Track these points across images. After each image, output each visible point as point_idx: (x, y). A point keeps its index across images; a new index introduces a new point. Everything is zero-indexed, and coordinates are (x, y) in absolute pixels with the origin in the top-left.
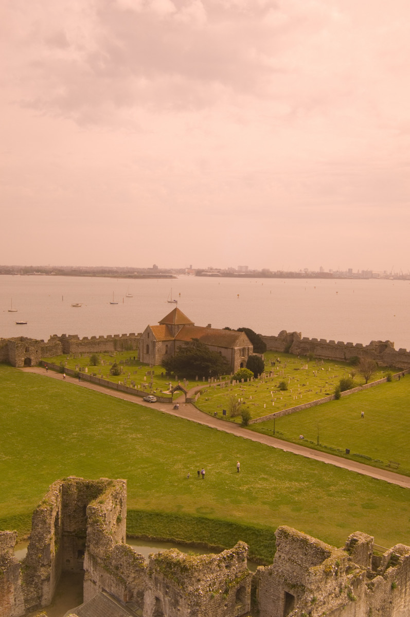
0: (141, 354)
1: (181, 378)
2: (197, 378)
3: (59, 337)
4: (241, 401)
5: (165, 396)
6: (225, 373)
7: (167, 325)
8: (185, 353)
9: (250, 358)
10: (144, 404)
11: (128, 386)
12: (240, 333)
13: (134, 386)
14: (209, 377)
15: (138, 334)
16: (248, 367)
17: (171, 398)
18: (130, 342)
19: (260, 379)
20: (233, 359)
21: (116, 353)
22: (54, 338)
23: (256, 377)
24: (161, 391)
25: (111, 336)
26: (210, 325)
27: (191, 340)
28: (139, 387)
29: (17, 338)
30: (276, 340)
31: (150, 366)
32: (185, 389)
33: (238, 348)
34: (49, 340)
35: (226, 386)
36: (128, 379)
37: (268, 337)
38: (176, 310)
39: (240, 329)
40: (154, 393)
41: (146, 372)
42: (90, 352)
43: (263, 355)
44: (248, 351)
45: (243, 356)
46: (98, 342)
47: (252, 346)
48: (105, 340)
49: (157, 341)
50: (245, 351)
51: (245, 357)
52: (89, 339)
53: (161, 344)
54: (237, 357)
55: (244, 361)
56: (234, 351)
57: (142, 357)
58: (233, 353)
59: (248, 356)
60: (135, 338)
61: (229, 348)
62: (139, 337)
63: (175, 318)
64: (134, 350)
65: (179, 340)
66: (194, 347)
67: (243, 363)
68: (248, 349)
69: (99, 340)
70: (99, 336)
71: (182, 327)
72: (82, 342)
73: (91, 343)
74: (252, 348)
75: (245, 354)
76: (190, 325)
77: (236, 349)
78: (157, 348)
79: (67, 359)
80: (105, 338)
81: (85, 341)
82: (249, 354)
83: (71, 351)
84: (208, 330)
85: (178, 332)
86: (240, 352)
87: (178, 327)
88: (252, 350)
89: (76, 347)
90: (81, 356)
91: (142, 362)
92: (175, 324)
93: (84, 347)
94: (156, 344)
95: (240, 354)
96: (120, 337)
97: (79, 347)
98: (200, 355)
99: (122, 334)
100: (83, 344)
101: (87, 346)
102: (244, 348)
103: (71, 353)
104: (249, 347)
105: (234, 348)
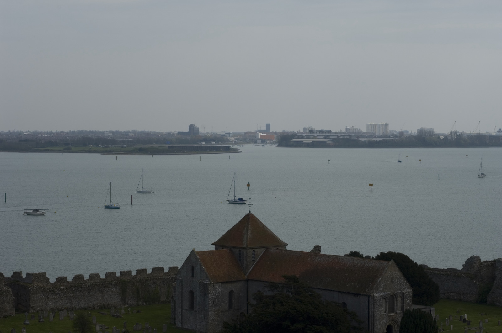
0: (179, 311)
7: (230, 248)
8: (271, 307)
9: (407, 315)
12: (385, 263)
15: (170, 269)
18: (153, 286)
20: (371, 318)
21: (126, 309)
26: (317, 248)
27: (283, 279)
30: (459, 276)
33: (382, 294)
37: (441, 270)
38: (249, 218)
39: (382, 254)
42: (72, 308)
43: (432, 309)
44: (402, 299)
45: (393, 311)
46: (89, 286)
47: (410, 290)
48: (101, 282)
49: (211, 283)
50: (396, 300)
51: (396, 313)
52: (69, 282)
53: (220, 289)
54: (379, 314)
55: (394, 321)
56: (374, 300)
57: (180, 317)
58: (371, 305)
59: (401, 310)
60: (164, 278)
61: (363, 295)
62: (171, 276)
63: (247, 235)
64: (162, 302)
65: (256, 281)
66: (290, 294)
67: (393, 326)
68: (402, 296)
69: (90, 283)
70: (90, 275)
71: (263, 253)
72: (55, 288)
73: (73, 289)
74: (411, 295)
75: (395, 307)
76: (279, 248)
77: (376, 297)
78: (212, 297)
79: (25, 324)
80: (103, 279)
81: (61, 285)
82: (404, 307)
83: (33, 307)
84: (317, 257)
85: (255, 263)
86: (385, 304)
87: (254, 254)
88: (410, 299)
89: (42, 299)
90: (54, 317)
91: (181, 327)
92: (248, 247)
93: (60, 298)
94: (210, 289)
95: (385, 306)
96: (132, 275)
97: (48, 298)
98: (302, 310)
99: (137, 270)
100: (56, 292)
101: (65, 295)
102: (394, 294)
103: (31, 311)
104: (404, 292)
105: (372, 295)
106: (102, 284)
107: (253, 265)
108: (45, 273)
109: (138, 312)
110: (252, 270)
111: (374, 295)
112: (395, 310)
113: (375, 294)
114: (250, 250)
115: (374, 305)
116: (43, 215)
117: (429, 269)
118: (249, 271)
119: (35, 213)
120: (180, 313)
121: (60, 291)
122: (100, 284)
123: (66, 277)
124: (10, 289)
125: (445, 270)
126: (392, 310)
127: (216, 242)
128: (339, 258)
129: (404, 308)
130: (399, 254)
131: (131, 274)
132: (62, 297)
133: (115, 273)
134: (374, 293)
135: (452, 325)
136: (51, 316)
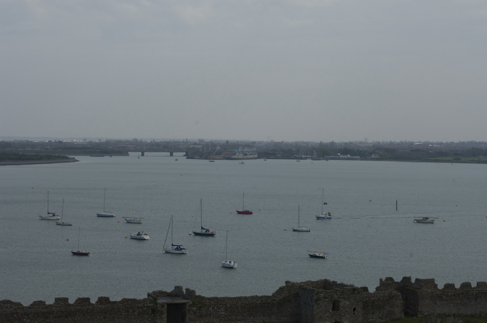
3: (398, 283)
22: (387, 283)
29: (317, 282)
34: (377, 289)
42: (459, 314)
46: (476, 294)
52: (456, 289)
69: (477, 291)
70: (477, 283)
72: (443, 294)
73: (461, 296)
81: (449, 292)
83: (421, 311)
89: (430, 304)
93: (447, 304)
100: (444, 298)
101: (452, 302)
108: (434, 279)
116: (432, 223)
119: (424, 221)
121: (447, 297)
123: (454, 284)
124: (399, 294)
136: (439, 321)
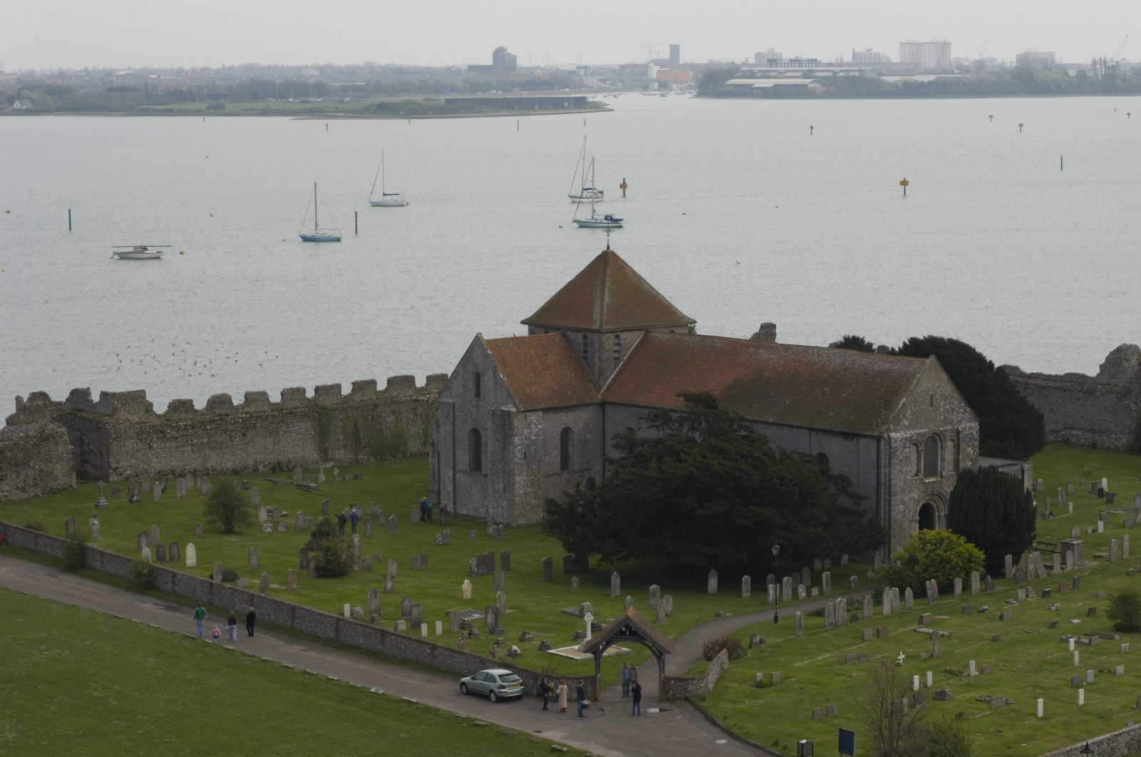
0: (447, 474)
1: (636, 582)
2: (713, 583)
3: (60, 403)
4: (923, 684)
5: (562, 671)
6: (845, 558)
7: (564, 332)
8: (652, 464)
9: (967, 481)
10: (467, 709)
11: (385, 625)
12: (916, 362)
13: (416, 625)
14: (770, 576)
15: (429, 378)
16: (955, 524)
17: (593, 680)
18: (391, 419)
19: (1019, 580)
20: (883, 488)
21: (328, 472)
22: (34, 407)
23: (994, 569)
24: (543, 647)
25: (301, 391)
26: (768, 330)
27: (680, 403)
28: (439, 630)
30: (1091, 393)
31: (491, 529)
32: (658, 635)
33: (908, 434)
34: (10, 420)
35: (854, 618)
36: (385, 592)
37: (1049, 378)
38: (607, 263)
39: (914, 341)
40: (513, 655)
41: (473, 561)
42: (207, 469)
43: (1026, 466)
44: (954, 446)
45: (934, 474)
46: (243, 421)
47: (973, 425)
48: (273, 410)
49: (518, 411)
50: (942, 447)
51: (942, 476)
52: (197, 411)
53: (540, 424)
54: (903, 478)
55: (938, 495)
56: (890, 447)
57: (451, 489)
58: (883, 459)
59: (954, 471)
60: (417, 401)
61: (865, 436)
62: (432, 396)
63: (602, 300)
64: (411, 454)
65: (623, 405)
66: (697, 435)
67: (935, 506)
68: (954, 438)
69: (247, 413)
70: (245, 396)
71: (637, 342)
72: (166, 425)
73: (208, 427)
74: (976, 434)
75: (939, 464)
76: (675, 329)
77: (896, 441)
78: (522, 444)
79: (97, 506)
80: (275, 404)
81: (181, 419)
82: (961, 462)
83: (117, 468)
84: (761, 350)
85: (620, 365)
86: (916, 456)
87: (618, 344)
88: (973, 445)
89: (137, 451)
90: (163, 491)
91: (453, 511)
92: (604, 328)
93: (177, 447)
94: (516, 424)
95: (916, 461)
96: (342, 393)
97: (151, 447)
98: (723, 470)
99: (353, 383)
100: (169, 433)
101: (189, 442)
102: (937, 434)
103: (113, 478)
104: (960, 429)
105: (886, 436)
106: (275, 416)
107: (615, 369)
108: (143, 391)
109: (356, 477)
110: (614, 380)
111: (889, 437)
112: (939, 470)
113: (893, 435)
114: (609, 335)
115: (890, 459)
116: (158, 258)
117: (1024, 375)
118: (607, 383)
119: (138, 254)
120: (449, 479)
121: (177, 431)
122: (268, 416)
123: (191, 401)
124: (64, 429)
125: (1060, 376)
126: (931, 469)
127: (530, 318)
128: (811, 351)
129: (961, 465)
130: (950, 341)
131: (340, 392)
132: (184, 446)
133: (304, 390)
134: (891, 432)
135: (1071, 505)
136: (158, 488)
